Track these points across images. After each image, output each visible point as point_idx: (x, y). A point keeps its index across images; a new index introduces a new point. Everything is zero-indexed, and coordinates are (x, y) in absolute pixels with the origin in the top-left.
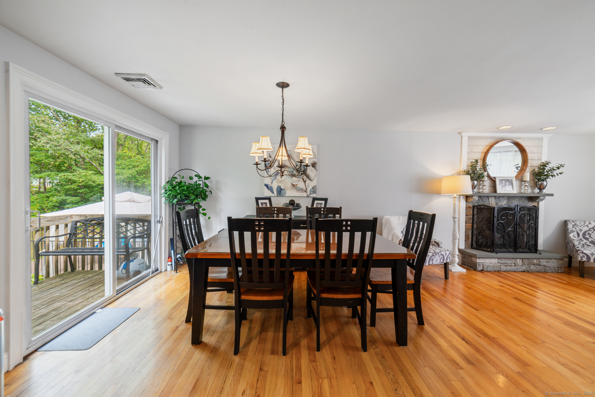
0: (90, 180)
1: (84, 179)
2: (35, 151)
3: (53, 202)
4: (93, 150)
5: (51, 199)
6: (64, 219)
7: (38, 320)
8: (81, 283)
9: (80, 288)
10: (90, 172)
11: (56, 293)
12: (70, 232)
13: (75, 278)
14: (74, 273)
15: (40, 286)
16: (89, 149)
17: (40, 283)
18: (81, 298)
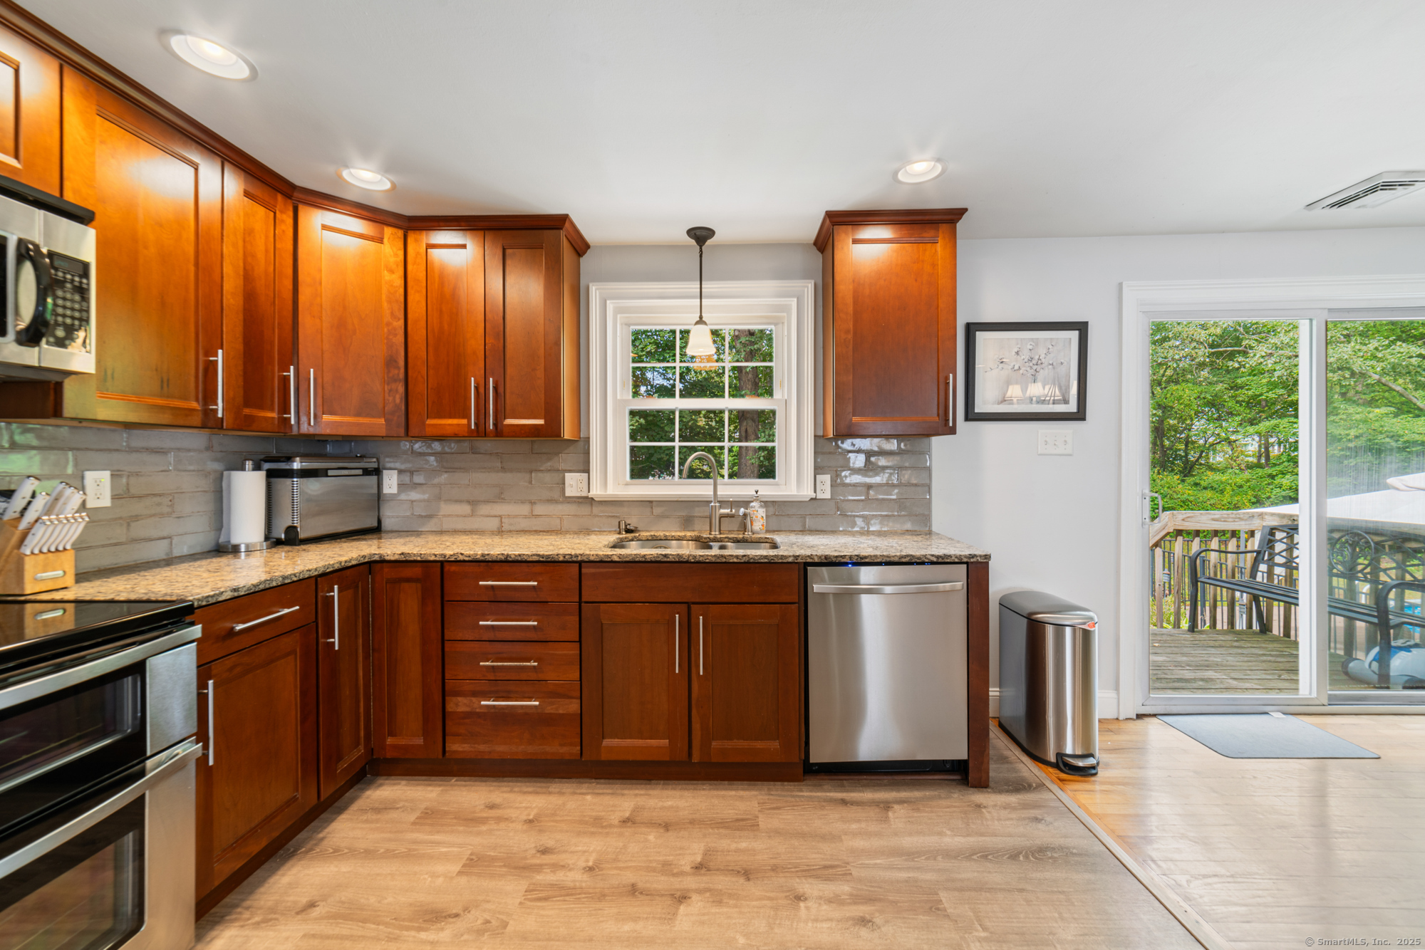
0: (1381, 433)
1: (1361, 431)
2: (1248, 378)
3: (1284, 488)
4: (1393, 347)
5: (1278, 480)
6: (1246, 520)
7: (1174, 682)
8: (1270, 658)
9: (1264, 666)
10: (1384, 410)
11: (1216, 656)
12: (1258, 548)
13: (1263, 645)
14: (1264, 637)
15: (1197, 636)
16: (1380, 348)
17: (1197, 632)
18: (1256, 681)
